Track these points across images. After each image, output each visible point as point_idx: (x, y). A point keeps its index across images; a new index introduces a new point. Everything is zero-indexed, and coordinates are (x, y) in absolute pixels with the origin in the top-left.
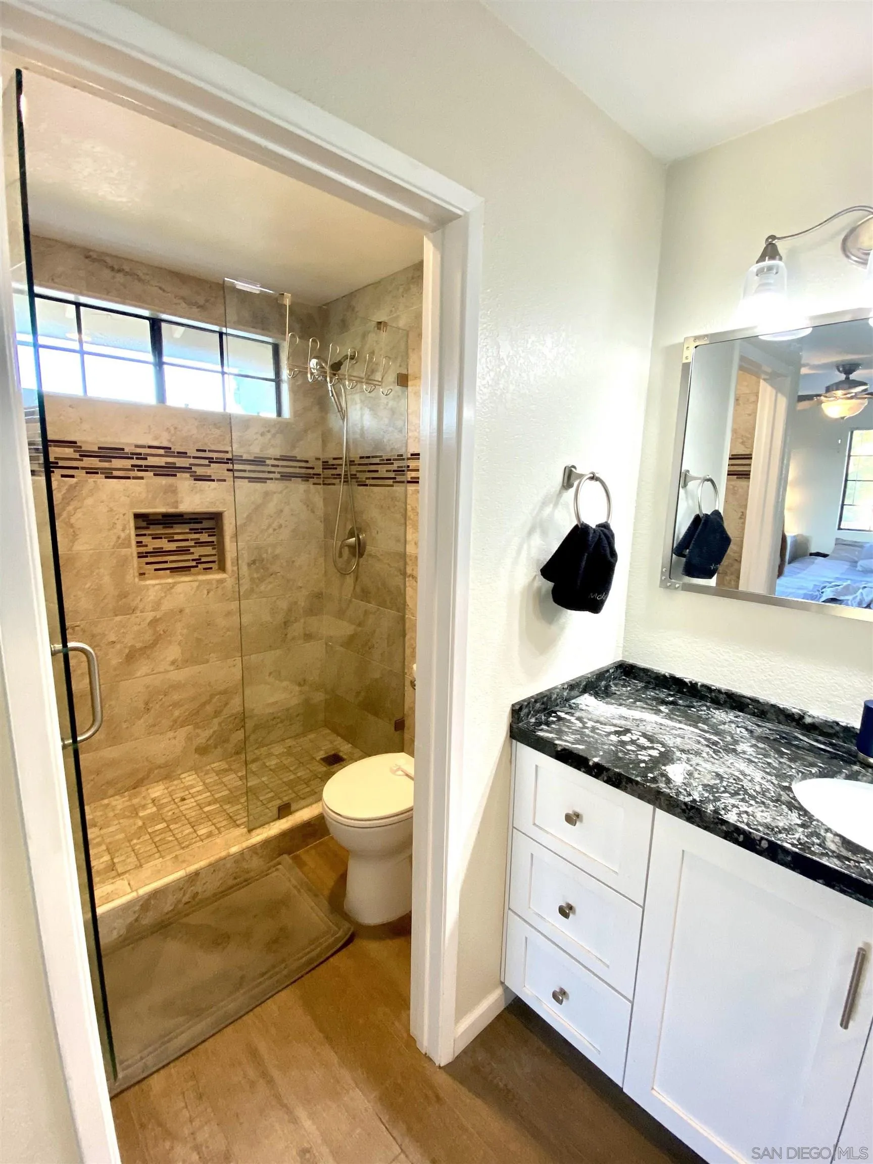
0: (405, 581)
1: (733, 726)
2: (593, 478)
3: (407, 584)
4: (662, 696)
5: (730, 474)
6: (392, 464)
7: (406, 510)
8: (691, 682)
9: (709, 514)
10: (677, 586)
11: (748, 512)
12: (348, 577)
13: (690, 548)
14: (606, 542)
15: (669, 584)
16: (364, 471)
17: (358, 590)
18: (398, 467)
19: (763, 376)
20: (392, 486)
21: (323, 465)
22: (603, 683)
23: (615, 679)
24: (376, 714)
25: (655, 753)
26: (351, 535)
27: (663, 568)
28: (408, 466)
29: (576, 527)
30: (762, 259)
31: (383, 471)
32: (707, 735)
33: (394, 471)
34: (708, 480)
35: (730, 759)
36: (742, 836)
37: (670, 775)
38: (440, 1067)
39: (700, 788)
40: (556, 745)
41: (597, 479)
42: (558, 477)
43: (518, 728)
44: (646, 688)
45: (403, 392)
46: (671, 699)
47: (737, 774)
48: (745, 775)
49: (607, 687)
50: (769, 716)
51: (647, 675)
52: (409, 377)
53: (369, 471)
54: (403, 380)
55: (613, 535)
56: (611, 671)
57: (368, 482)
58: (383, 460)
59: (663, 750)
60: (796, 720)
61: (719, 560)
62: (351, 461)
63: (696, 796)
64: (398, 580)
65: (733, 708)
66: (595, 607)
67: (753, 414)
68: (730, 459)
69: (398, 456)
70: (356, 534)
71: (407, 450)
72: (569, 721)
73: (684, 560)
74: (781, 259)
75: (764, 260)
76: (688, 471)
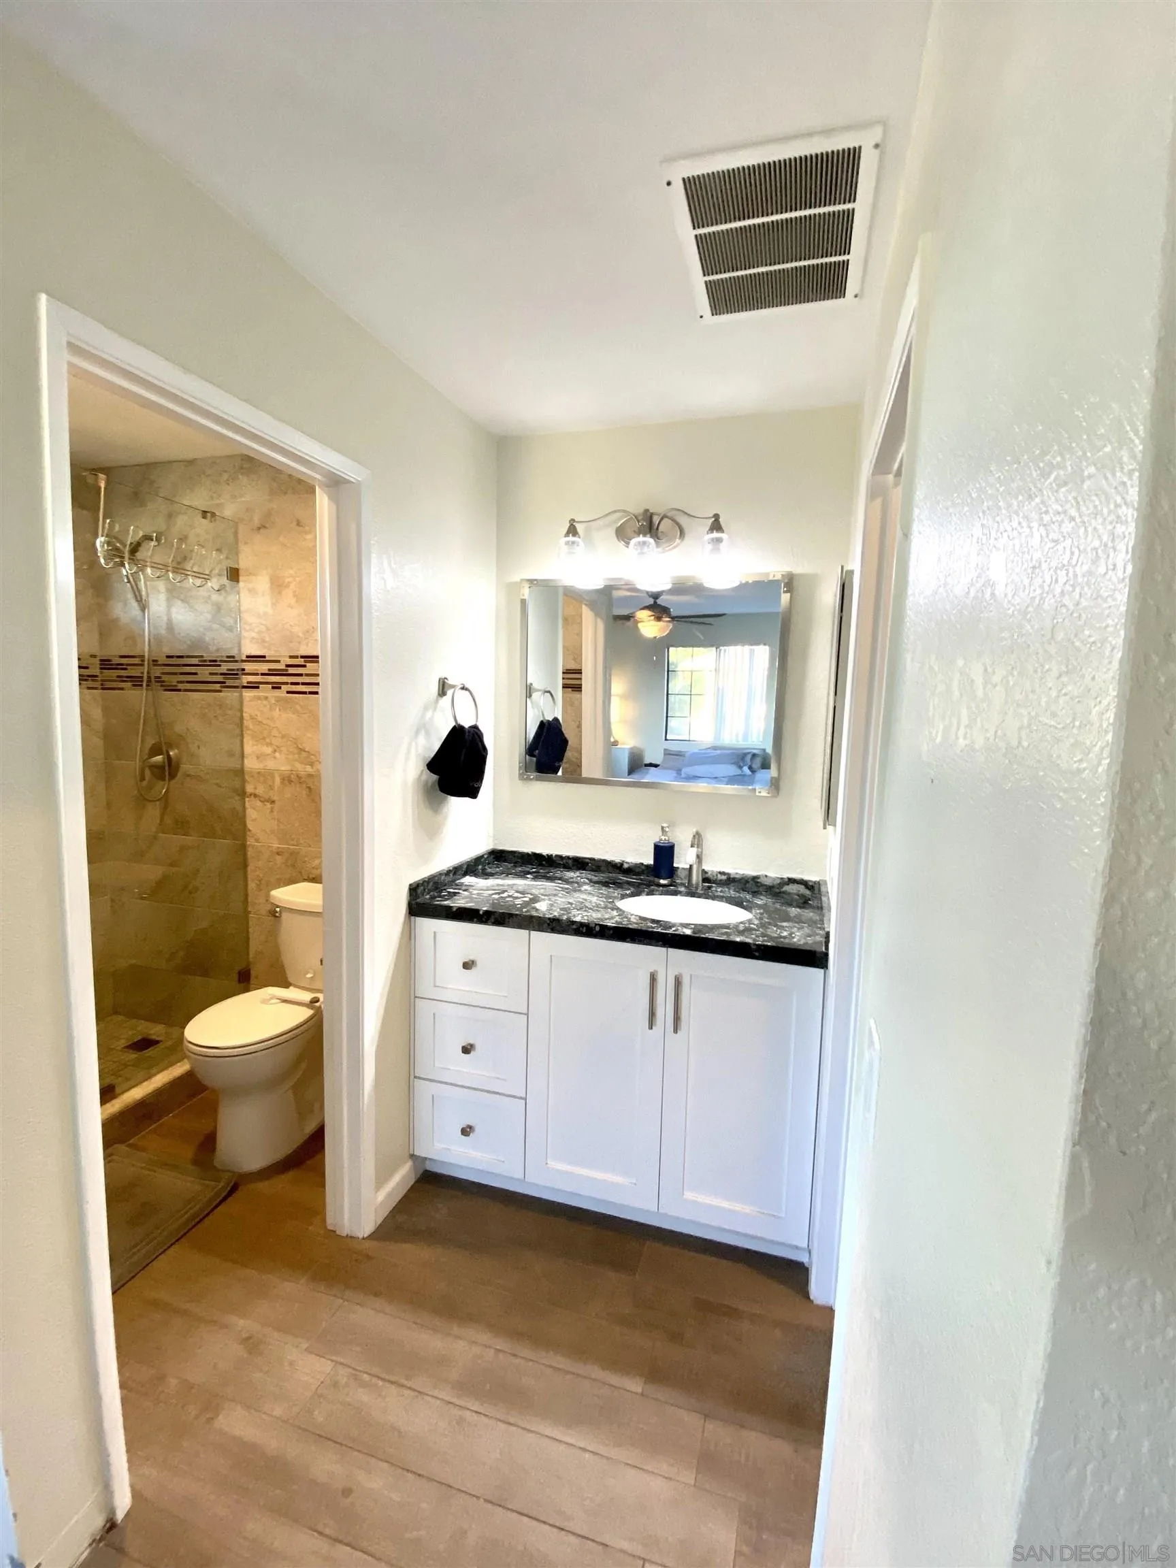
0: (244, 803)
1: (579, 878)
2: (463, 688)
3: (247, 804)
4: (528, 869)
5: (565, 686)
6: (220, 666)
7: (242, 718)
8: (547, 855)
9: (551, 720)
10: (532, 777)
11: (583, 722)
12: (150, 806)
13: (539, 748)
14: (478, 739)
15: (525, 777)
16: (175, 674)
17: (168, 820)
18: (228, 670)
19: (585, 602)
20: (220, 691)
21: (101, 664)
22: (480, 867)
23: (489, 864)
24: (205, 973)
25: (527, 899)
26: (155, 751)
27: (520, 763)
28: (243, 670)
29: (454, 728)
30: (567, 534)
31: (204, 673)
32: (561, 886)
33: (222, 674)
34: (549, 692)
35: (577, 895)
36: (585, 928)
37: (537, 908)
38: (363, 1239)
39: (558, 910)
40: (452, 907)
41: (467, 689)
42: (435, 688)
43: (417, 904)
44: (515, 866)
45: (232, 588)
46: (534, 870)
47: (581, 900)
48: (586, 900)
49: (484, 869)
50: (602, 868)
51: (514, 856)
52: (241, 572)
53: (182, 674)
54: (234, 575)
55: (482, 734)
56: (485, 856)
57: (180, 686)
58: (205, 661)
59: (532, 897)
60: (618, 867)
61: (561, 760)
62: (154, 661)
63: (556, 914)
64: (235, 802)
65: (579, 869)
66: (473, 793)
67: (580, 634)
68: (563, 673)
69: (228, 657)
70: (165, 752)
71: (240, 650)
72: (459, 893)
73: (535, 759)
74: (579, 537)
75: (569, 536)
76: (531, 684)
